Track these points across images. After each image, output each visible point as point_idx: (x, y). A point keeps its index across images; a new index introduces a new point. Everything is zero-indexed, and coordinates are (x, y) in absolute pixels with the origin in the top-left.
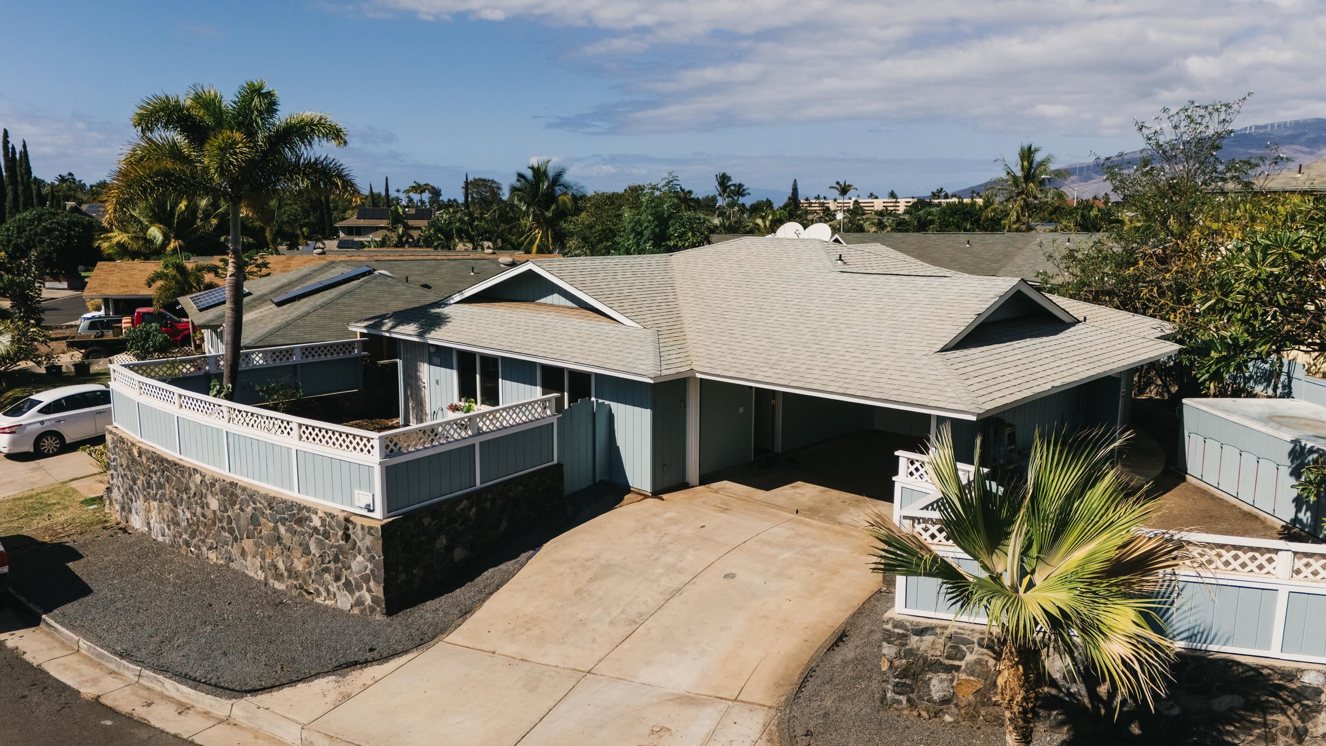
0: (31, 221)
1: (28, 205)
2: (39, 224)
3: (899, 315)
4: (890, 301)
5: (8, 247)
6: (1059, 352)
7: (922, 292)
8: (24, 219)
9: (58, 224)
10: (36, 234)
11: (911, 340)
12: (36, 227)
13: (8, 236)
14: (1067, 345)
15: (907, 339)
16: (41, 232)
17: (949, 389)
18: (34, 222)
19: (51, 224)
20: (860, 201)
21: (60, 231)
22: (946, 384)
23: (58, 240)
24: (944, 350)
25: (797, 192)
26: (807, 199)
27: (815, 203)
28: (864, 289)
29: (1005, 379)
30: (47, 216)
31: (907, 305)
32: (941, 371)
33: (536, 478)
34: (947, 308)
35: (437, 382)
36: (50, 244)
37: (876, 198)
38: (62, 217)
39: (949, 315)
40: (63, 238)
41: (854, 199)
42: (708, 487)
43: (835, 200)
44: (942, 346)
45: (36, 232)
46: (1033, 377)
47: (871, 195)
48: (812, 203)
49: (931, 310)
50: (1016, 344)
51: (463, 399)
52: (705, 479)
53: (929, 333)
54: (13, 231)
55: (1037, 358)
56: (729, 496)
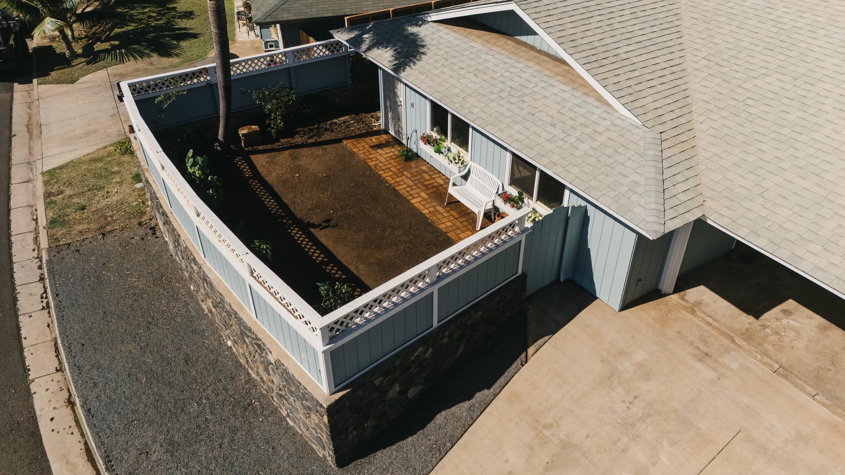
35: (412, 105)
42: (684, 299)
51: (435, 129)
56: (710, 324)
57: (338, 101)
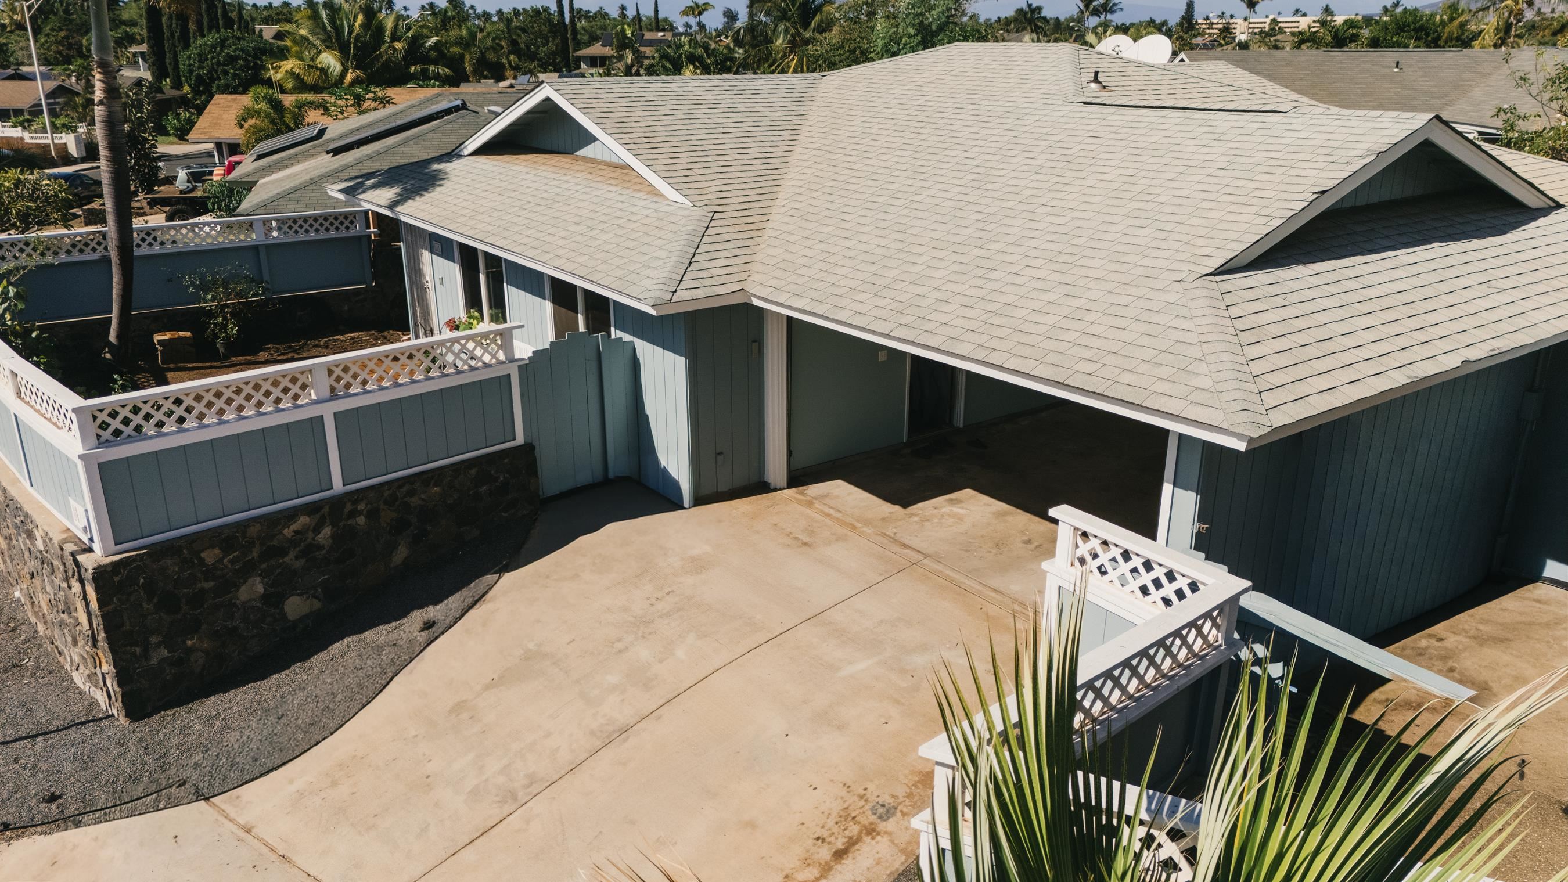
0: (213, 47)
1: (213, 26)
2: (222, 50)
3: (1158, 190)
4: (1152, 160)
5: (191, 79)
6: (1500, 273)
7: (1221, 143)
8: (205, 44)
9: (242, 50)
10: (219, 63)
11: (1163, 244)
12: (219, 54)
13: (190, 65)
14: (1523, 256)
15: (1154, 244)
16: (224, 62)
17: (1203, 368)
18: (216, 49)
19: (234, 51)
20: (1279, 20)
21: (245, 59)
22: (1199, 355)
23: (243, 71)
24: (1226, 269)
25: (1193, 8)
26: (1207, 18)
27: (1218, 24)
28: (1112, 136)
29: (1349, 342)
30: (231, 41)
31: (1181, 169)
32: (1199, 321)
33: (473, 472)
34: (1258, 177)
35: (441, 282)
36: (235, 76)
37: (1305, 15)
38: (248, 42)
39: (1258, 193)
40: (249, 68)
41: (1272, 17)
42: (802, 493)
43: (1245, 19)
44: (1222, 261)
45: (219, 61)
46: (1422, 336)
47: (1297, 12)
48: (1213, 24)
49: (1226, 181)
50: (1403, 256)
51: (465, 310)
52: (798, 478)
53: (1202, 232)
54: (195, 60)
55: (1444, 287)
56: (829, 515)
57: (346, 308)
